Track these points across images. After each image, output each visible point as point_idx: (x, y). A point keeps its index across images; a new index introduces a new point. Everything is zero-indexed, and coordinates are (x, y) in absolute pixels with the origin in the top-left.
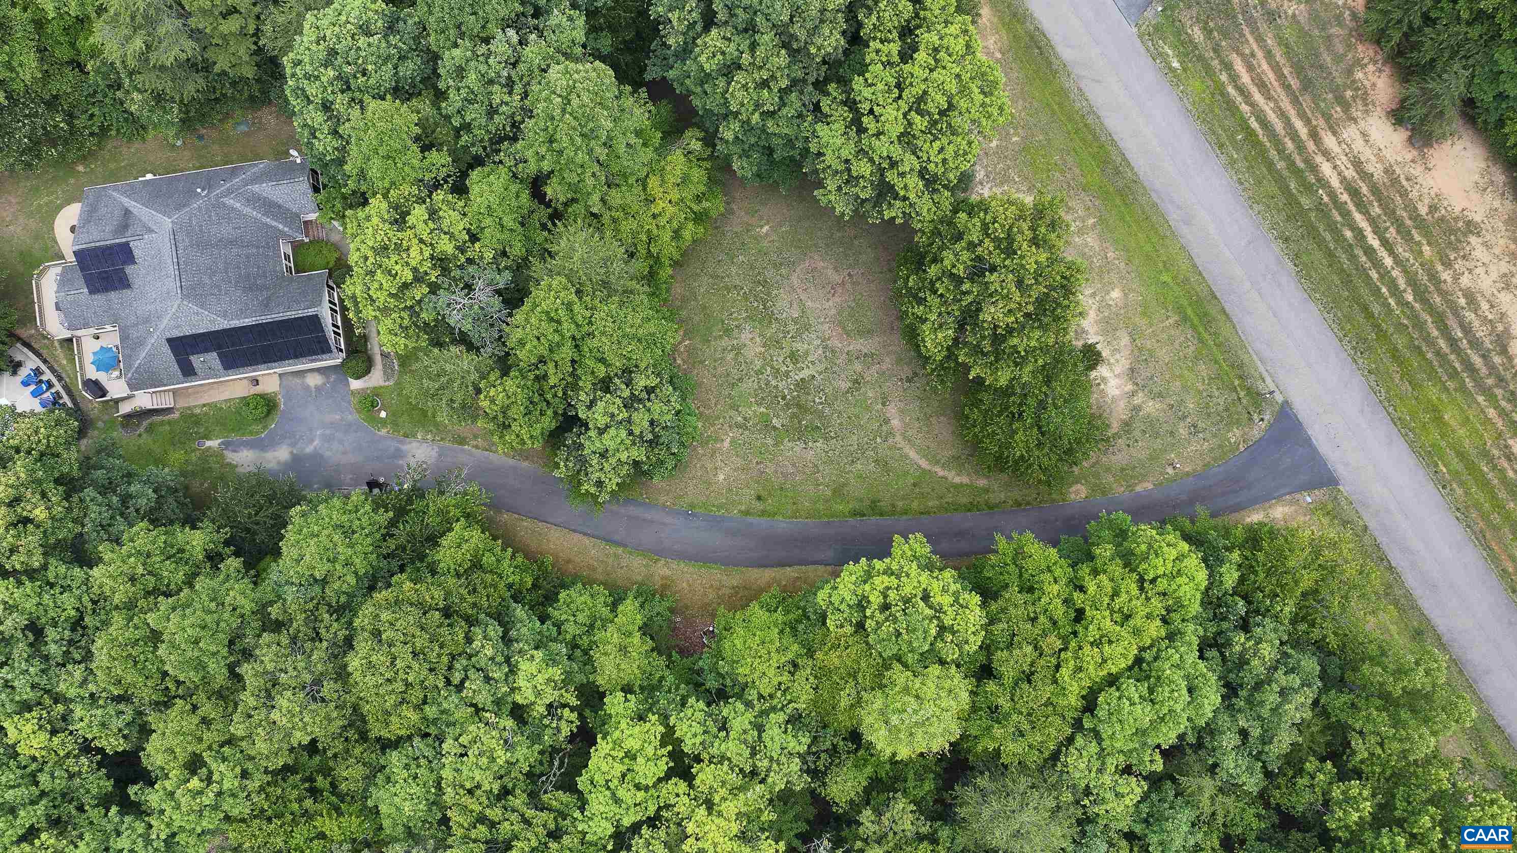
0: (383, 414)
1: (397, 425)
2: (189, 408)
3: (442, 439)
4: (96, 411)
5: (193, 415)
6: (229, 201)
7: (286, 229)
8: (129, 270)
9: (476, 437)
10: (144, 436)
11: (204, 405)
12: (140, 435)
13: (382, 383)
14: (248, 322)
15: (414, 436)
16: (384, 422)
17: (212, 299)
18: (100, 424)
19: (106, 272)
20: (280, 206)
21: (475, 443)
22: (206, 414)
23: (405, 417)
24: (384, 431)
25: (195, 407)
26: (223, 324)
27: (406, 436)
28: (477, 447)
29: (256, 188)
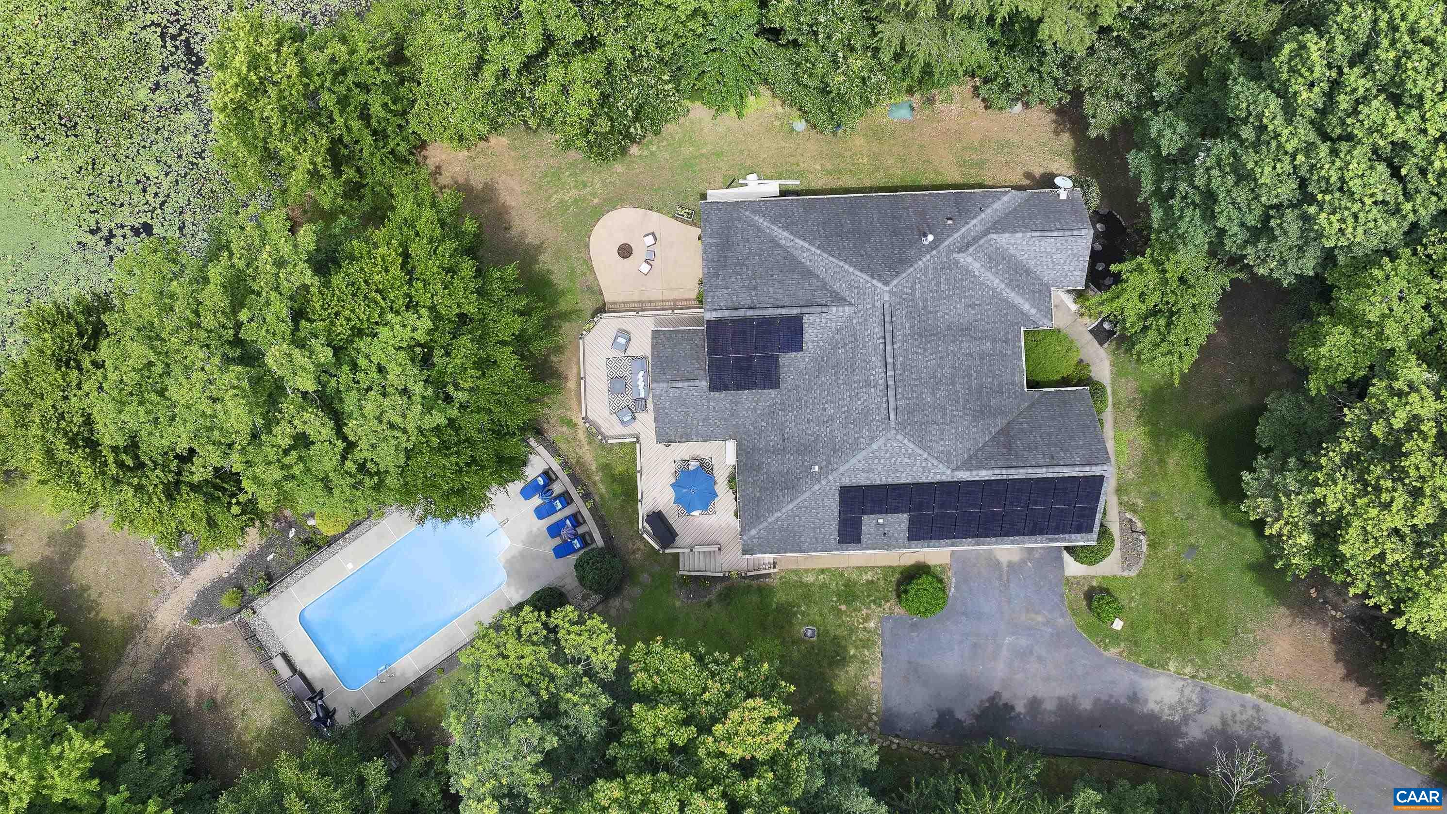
0: (1118, 625)
1: (1136, 644)
2: (796, 572)
3: (1209, 677)
4: (638, 556)
5: (802, 585)
6: (964, 259)
7: (1033, 311)
8: (786, 359)
9: (1267, 681)
10: (716, 607)
11: (822, 571)
12: (709, 604)
13: (1118, 572)
14: (984, 475)
15: (1164, 666)
16: (1116, 637)
17: (934, 429)
18: (645, 577)
19: (748, 359)
20: (1028, 272)
21: (1264, 691)
22: (823, 586)
23: (1151, 633)
24: (1114, 651)
25: (807, 571)
26: (943, 473)
27: (1150, 664)
28: (1267, 698)
29: (1003, 239)
